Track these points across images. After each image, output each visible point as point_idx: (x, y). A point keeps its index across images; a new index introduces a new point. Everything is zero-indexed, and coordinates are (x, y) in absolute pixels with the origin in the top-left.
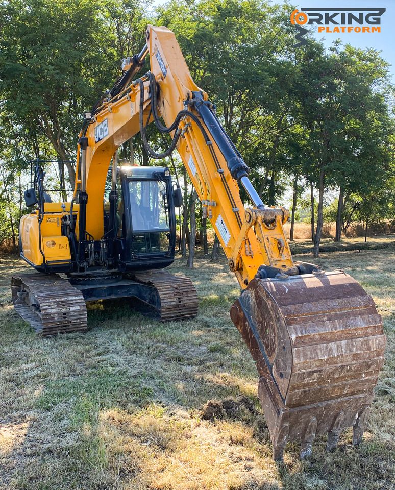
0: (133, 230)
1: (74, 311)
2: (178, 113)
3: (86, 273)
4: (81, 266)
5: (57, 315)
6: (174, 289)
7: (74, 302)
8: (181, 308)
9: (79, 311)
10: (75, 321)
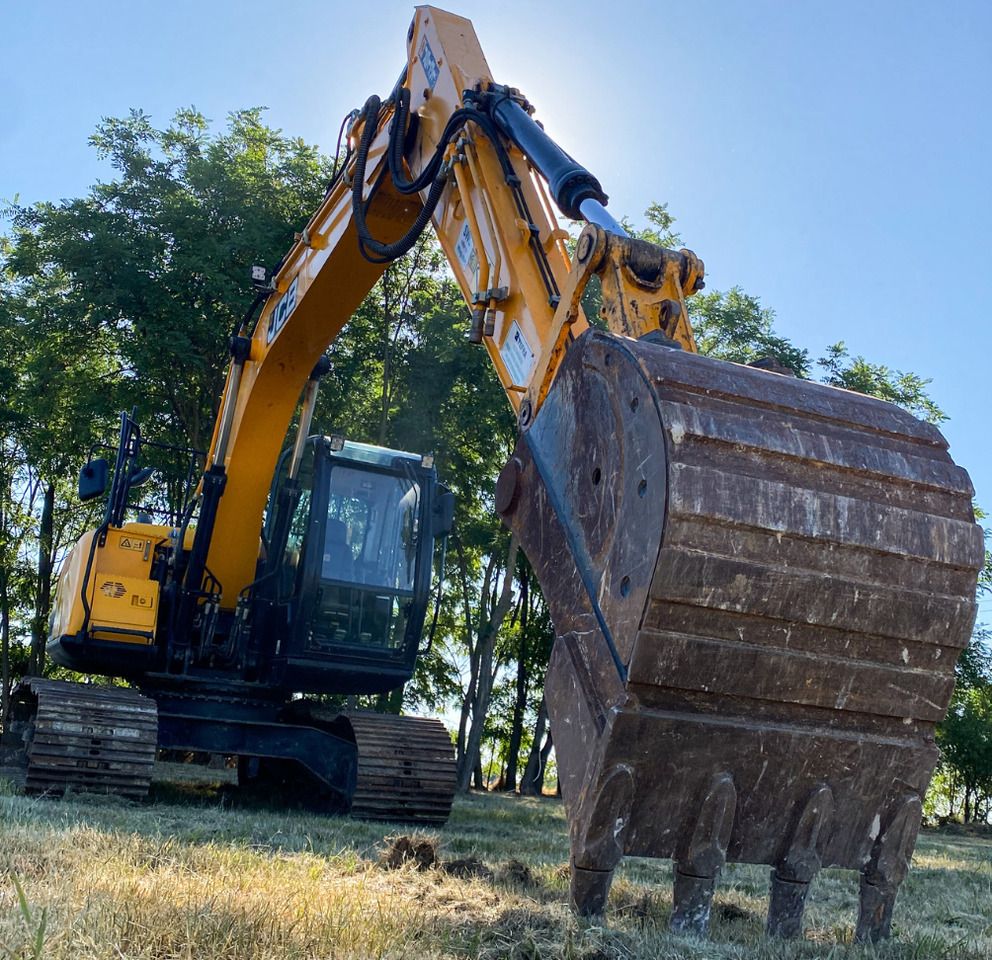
0: (323, 576)
1: (123, 740)
2: (450, 117)
3: (184, 676)
4: (177, 656)
5: (74, 741)
6: (399, 738)
7: (129, 717)
8: (409, 790)
9: (136, 742)
10: (119, 767)
